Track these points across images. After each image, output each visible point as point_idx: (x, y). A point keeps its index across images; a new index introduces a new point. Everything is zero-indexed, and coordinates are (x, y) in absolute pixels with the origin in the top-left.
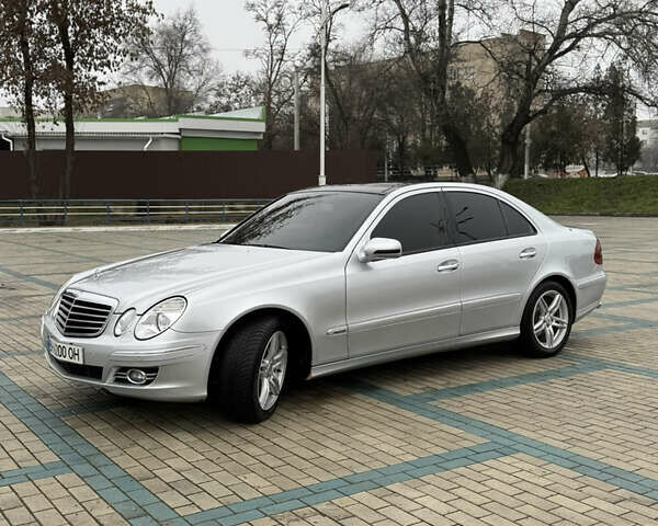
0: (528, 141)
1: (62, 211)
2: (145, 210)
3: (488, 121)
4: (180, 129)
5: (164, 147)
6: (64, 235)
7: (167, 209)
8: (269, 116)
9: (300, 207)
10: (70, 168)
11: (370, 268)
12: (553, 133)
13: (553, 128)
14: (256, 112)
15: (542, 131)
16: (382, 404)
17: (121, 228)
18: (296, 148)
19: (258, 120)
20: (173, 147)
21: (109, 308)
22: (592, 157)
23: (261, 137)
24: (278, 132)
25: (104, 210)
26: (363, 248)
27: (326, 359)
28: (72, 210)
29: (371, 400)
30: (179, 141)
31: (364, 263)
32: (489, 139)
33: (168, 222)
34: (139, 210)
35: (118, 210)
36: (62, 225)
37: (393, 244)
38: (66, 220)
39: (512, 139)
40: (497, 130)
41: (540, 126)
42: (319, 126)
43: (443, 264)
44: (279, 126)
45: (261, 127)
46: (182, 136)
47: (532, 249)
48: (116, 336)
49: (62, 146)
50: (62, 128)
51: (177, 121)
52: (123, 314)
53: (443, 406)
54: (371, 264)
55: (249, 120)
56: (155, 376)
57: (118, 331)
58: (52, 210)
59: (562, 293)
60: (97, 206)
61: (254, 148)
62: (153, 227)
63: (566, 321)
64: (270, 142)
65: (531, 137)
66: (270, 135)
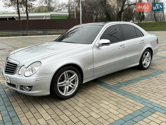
0: (122, 16)
1: (27, 33)
2: (44, 32)
3: (114, 12)
4: (51, 15)
5: (48, 18)
6: (27, 38)
7: (49, 32)
8: (69, 12)
9: (77, 31)
10: (28, 23)
11: (100, 49)
12: (127, 14)
13: (128, 13)
14: (67, 10)
15: (125, 14)
16: (106, 89)
17: (39, 36)
18: (75, 18)
19: (67, 12)
20: (49, 18)
21: (17, 65)
22: (135, 19)
23: (68, 16)
24: (71, 15)
25: (36, 32)
26: (98, 42)
27: (88, 77)
28: (29, 32)
29: (102, 87)
30: (51, 17)
31: (98, 47)
32: (114, 16)
33: (49, 34)
34: (43, 32)
35: (39, 32)
36: (27, 35)
37: (107, 41)
38: (28, 34)
39: (120, 15)
40: (116, 14)
41: (125, 13)
42: (80, 14)
43: (121, 46)
44: (71, 14)
45: (68, 14)
46: (51, 16)
47: (143, 40)
48: (19, 75)
49: (26, 19)
50: (25, 15)
51: (50, 13)
52: (21, 67)
53: (124, 90)
54: (100, 47)
55: (65, 12)
56: (32, 89)
57: (20, 73)
58: (25, 32)
59: (149, 52)
60: (35, 31)
61: (66, 18)
62: (46, 36)
63: (150, 59)
64: (70, 17)
65: (123, 15)
66: (70, 15)
